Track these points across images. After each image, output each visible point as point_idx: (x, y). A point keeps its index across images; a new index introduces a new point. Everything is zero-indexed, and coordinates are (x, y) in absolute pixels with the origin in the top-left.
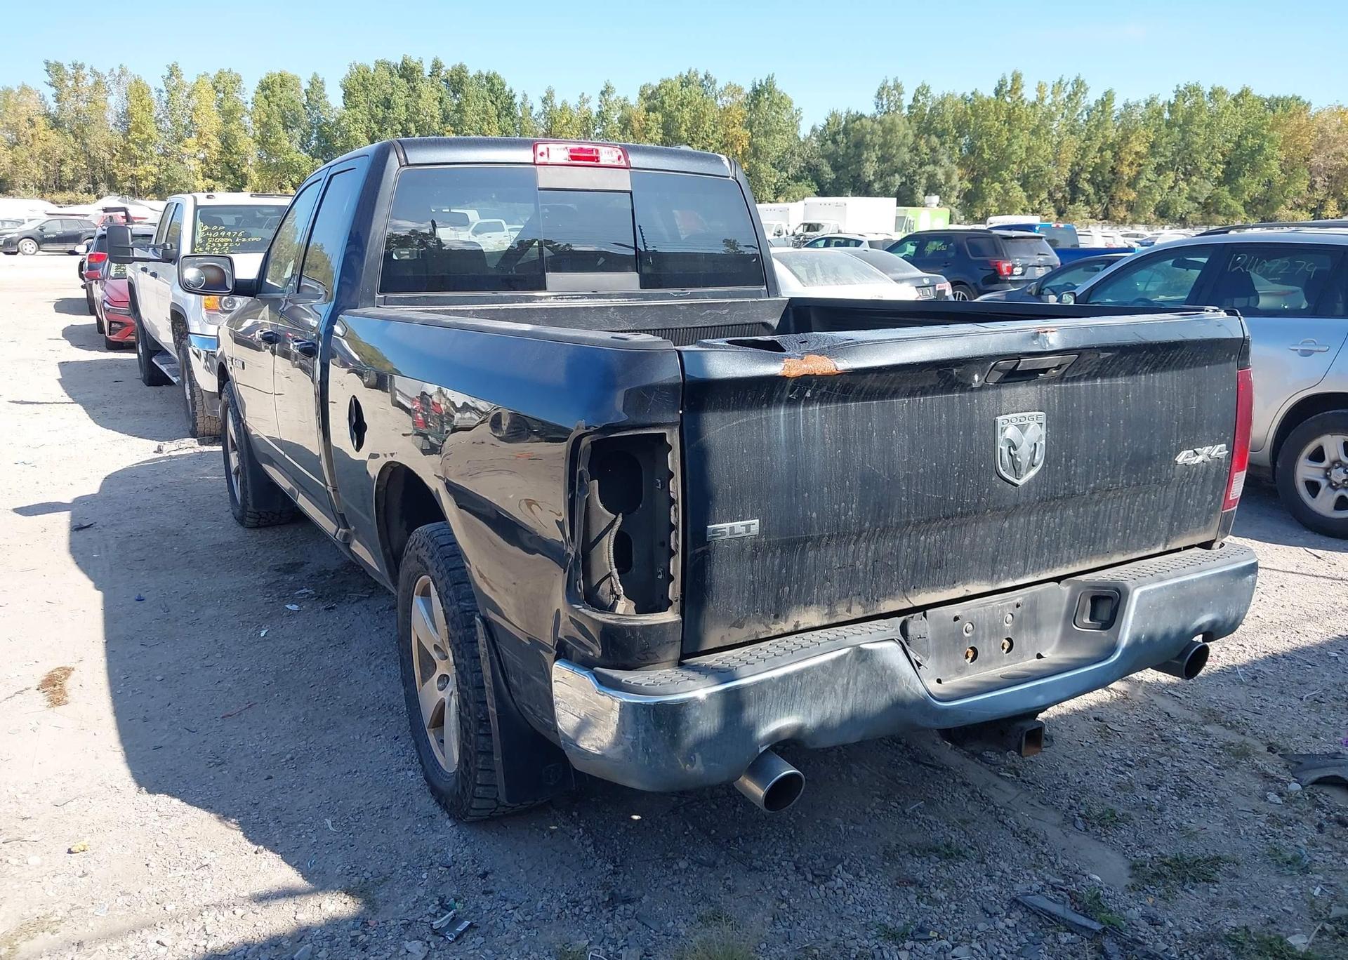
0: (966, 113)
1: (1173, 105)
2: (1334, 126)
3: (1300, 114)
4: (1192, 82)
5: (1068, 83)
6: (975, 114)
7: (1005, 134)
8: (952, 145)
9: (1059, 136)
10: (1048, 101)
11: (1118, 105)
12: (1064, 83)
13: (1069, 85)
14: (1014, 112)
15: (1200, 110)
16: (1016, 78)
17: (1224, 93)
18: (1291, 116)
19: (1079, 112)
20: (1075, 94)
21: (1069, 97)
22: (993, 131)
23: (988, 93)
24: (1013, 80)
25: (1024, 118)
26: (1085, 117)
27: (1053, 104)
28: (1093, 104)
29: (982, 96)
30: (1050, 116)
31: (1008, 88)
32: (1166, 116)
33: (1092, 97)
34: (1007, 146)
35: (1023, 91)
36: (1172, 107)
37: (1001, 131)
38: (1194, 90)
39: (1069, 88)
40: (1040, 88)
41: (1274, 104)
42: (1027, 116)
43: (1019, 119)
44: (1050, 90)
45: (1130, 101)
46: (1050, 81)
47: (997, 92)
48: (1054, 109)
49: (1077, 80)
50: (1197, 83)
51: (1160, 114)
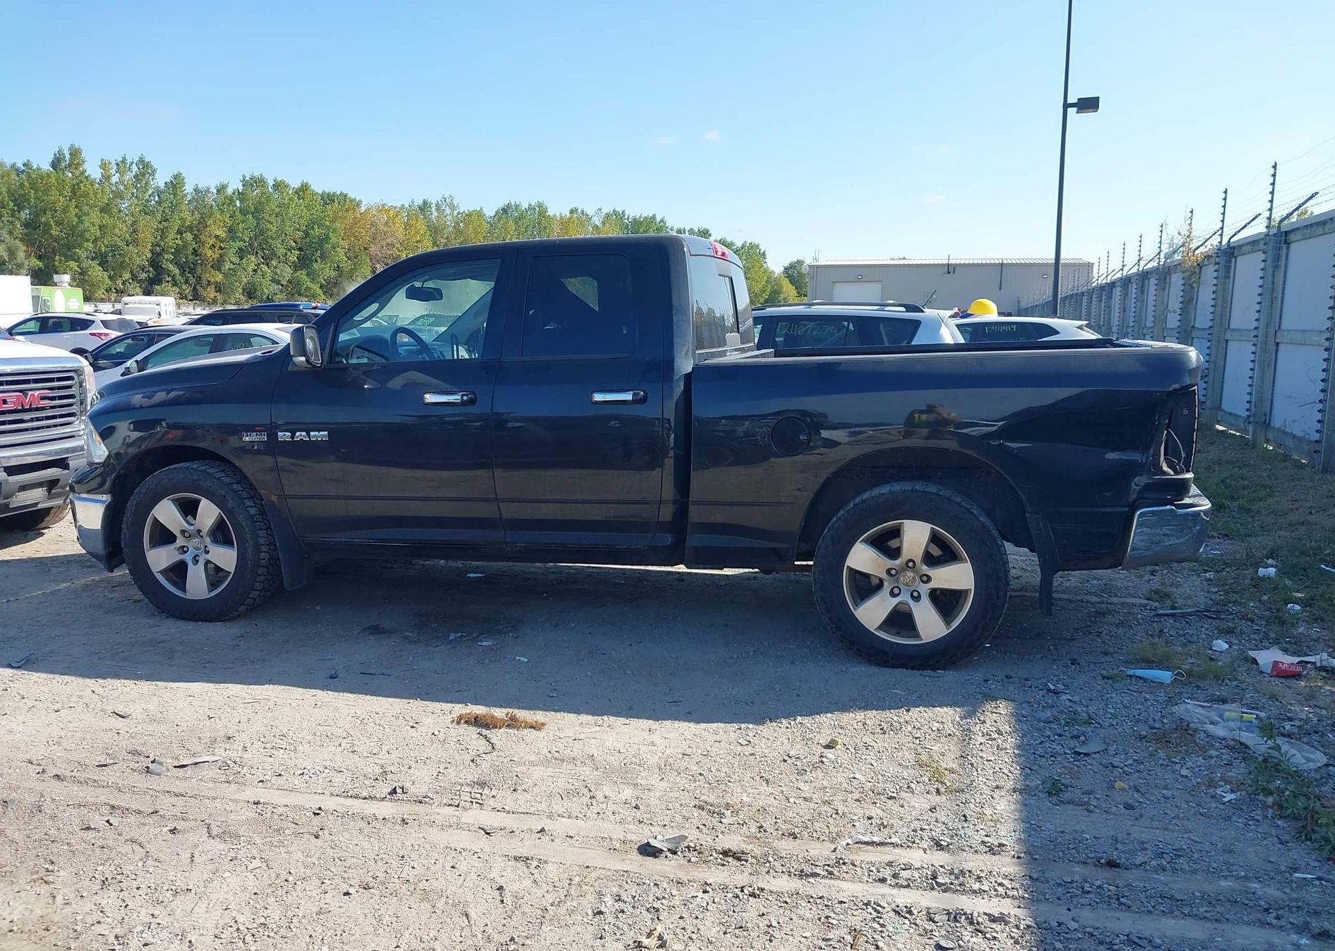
0: (22, 185)
1: (242, 194)
2: (383, 222)
3: (354, 209)
4: (257, 174)
5: (132, 163)
6: (33, 186)
7: (73, 211)
8: (10, 219)
9: (133, 215)
10: (115, 179)
11: (189, 188)
12: (129, 161)
13: (134, 165)
14: (79, 188)
15: (268, 199)
16: (75, 153)
17: (287, 186)
18: (347, 211)
19: (150, 192)
20: (143, 175)
21: (136, 176)
22: (59, 206)
23: (46, 166)
24: (71, 154)
25: (92, 195)
26: (157, 198)
27: (122, 182)
28: (162, 186)
29: (39, 169)
30: (119, 195)
31: (69, 161)
32: (238, 203)
33: (161, 179)
34: (77, 223)
35: (86, 166)
36: (242, 195)
37: (68, 206)
38: (258, 182)
39: (135, 168)
40: (104, 165)
41: (329, 199)
42: (95, 194)
43: (86, 195)
44: (115, 168)
45: (200, 187)
46: (114, 157)
47: (55, 164)
48: (122, 187)
49: (141, 161)
50: (261, 175)
51: (232, 201)
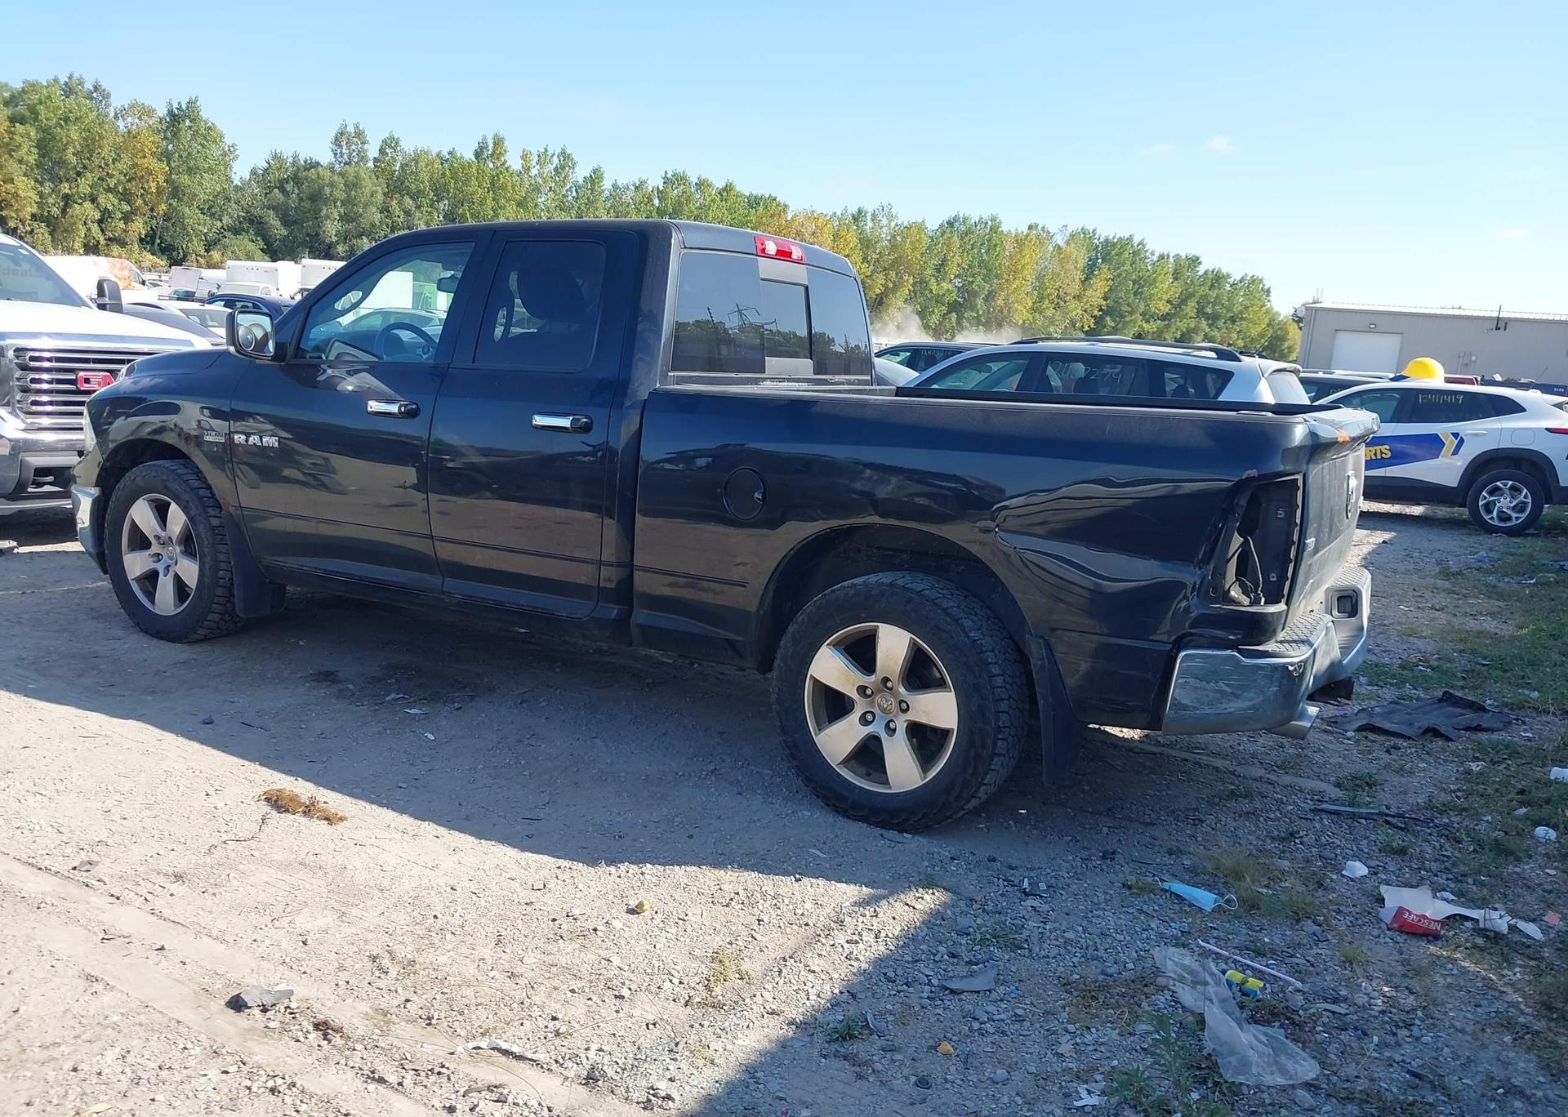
0: (444, 174)
1: (662, 192)
2: (810, 231)
3: (779, 214)
4: (680, 170)
5: (554, 154)
6: (454, 176)
7: (490, 203)
8: (429, 210)
9: (548, 211)
10: (534, 172)
11: (607, 185)
12: (550, 152)
13: (555, 157)
14: (499, 179)
15: (688, 200)
16: (498, 142)
17: (710, 186)
18: (772, 216)
19: (568, 187)
20: (563, 168)
21: (556, 169)
22: (476, 198)
23: (469, 155)
24: (495, 143)
25: (509, 187)
26: (574, 194)
27: (540, 175)
28: (581, 180)
29: (462, 158)
30: (537, 189)
31: (490, 152)
32: (656, 202)
33: (581, 173)
34: (493, 216)
35: (507, 157)
36: (662, 195)
37: (485, 198)
38: (679, 179)
39: (555, 160)
40: (525, 156)
41: (754, 202)
42: (513, 186)
43: (504, 188)
44: (536, 159)
45: (619, 183)
46: (535, 149)
47: (477, 155)
48: (540, 180)
49: (563, 152)
50: (684, 172)
51: (650, 200)
